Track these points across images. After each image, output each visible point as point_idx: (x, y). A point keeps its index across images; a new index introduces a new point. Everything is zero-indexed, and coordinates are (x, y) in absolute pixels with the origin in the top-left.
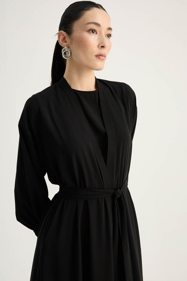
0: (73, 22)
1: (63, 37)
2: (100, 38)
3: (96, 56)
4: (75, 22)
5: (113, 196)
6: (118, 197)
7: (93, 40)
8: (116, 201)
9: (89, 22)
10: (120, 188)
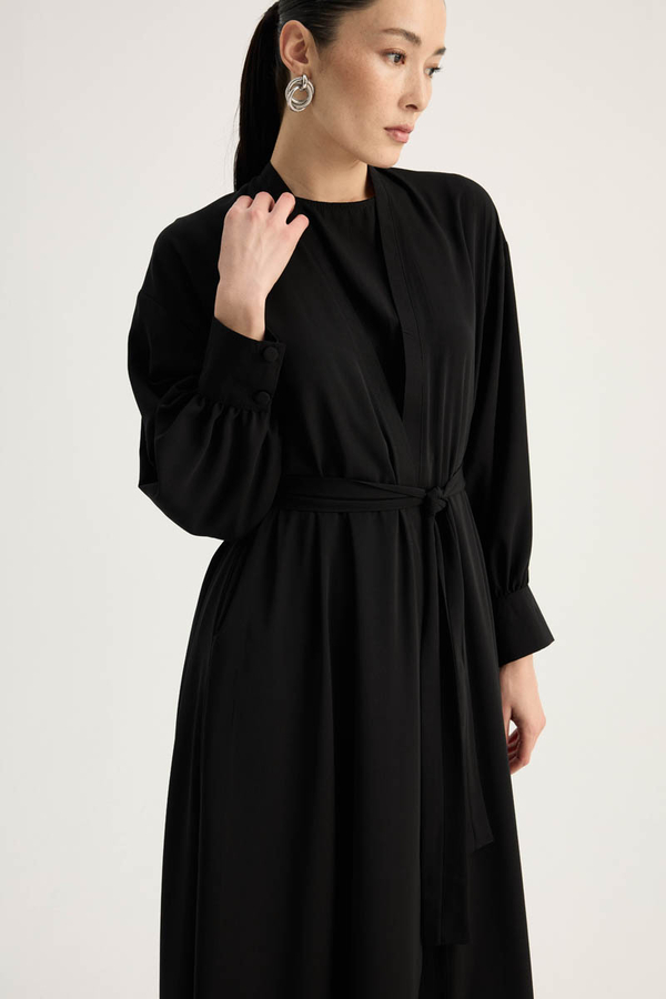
0: (340, 10)
1: (298, 41)
2: (411, 79)
3: (386, 129)
4: (347, 13)
5: (425, 507)
6: (440, 509)
7: (388, 79)
8: (433, 523)
9: (392, 26)
10: (444, 488)
